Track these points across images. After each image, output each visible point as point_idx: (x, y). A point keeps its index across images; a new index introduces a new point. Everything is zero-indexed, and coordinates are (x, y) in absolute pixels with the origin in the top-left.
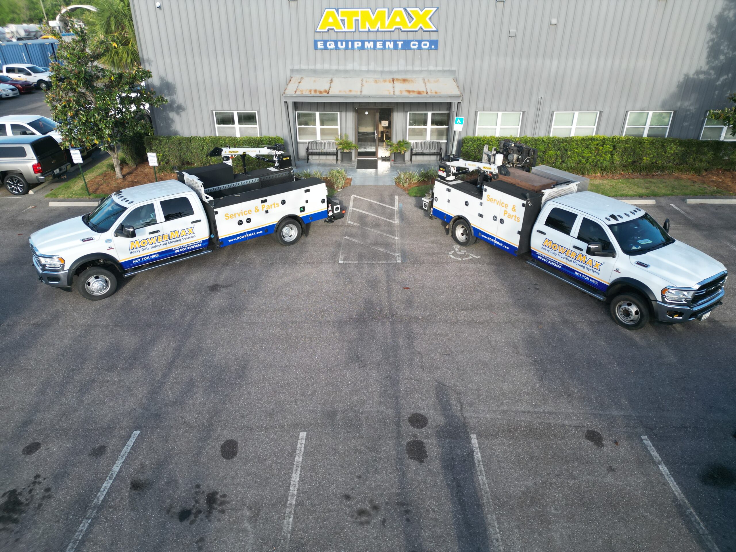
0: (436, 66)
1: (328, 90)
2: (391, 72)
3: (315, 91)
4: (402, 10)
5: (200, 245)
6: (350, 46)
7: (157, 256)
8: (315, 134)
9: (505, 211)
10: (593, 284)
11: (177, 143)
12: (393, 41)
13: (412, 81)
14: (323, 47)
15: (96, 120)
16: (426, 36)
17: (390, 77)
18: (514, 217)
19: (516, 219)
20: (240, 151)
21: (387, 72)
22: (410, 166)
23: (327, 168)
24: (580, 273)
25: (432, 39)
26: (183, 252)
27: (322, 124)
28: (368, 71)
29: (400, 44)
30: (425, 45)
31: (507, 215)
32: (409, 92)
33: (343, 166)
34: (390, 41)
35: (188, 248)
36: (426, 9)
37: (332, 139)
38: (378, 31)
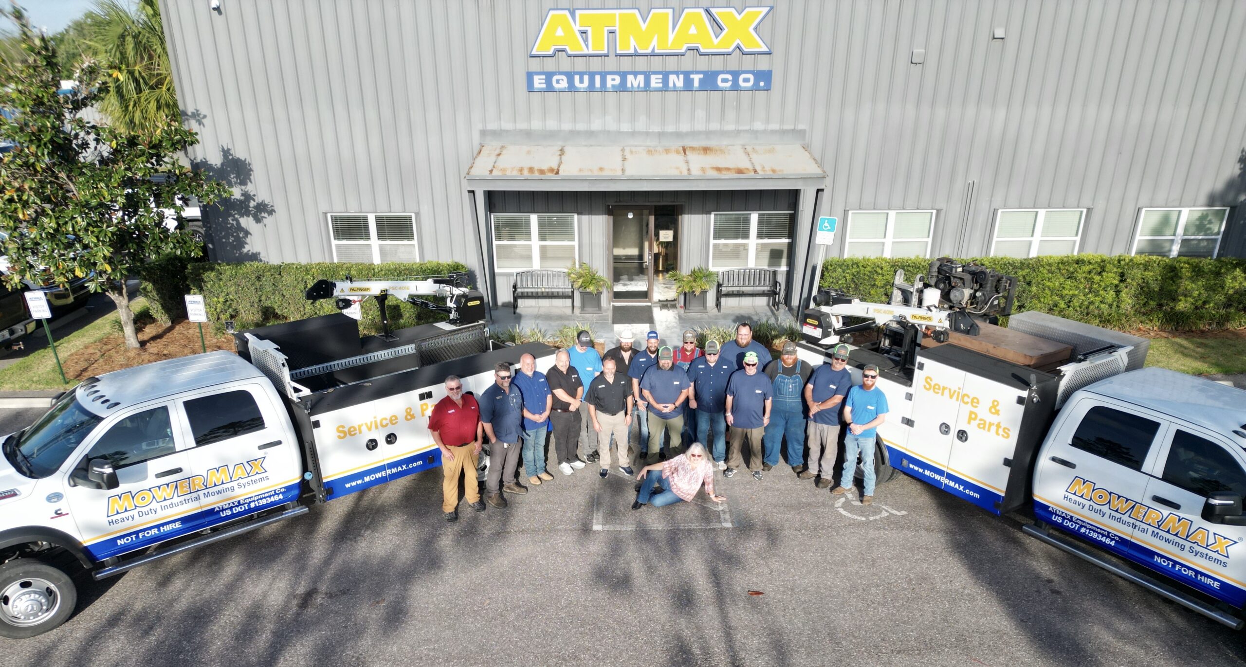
0: (768, 121)
1: (555, 167)
2: (678, 135)
3: (531, 170)
4: (702, 12)
5: (281, 497)
6: (598, 84)
7: (178, 525)
8: (529, 258)
9: (971, 413)
10: (1208, 588)
11: (253, 277)
12: (682, 73)
13: (722, 151)
14: (544, 86)
15: (77, 228)
16: (748, 63)
17: (679, 144)
18: (993, 428)
19: (1001, 431)
20: (376, 288)
21: (672, 134)
22: (717, 317)
23: (555, 324)
24: (1168, 559)
25: (759, 69)
26: (239, 514)
27: (542, 237)
28: (633, 134)
29: (696, 78)
30: (746, 81)
31: (977, 422)
32: (719, 169)
33: (584, 319)
34: (677, 73)
35: (252, 505)
36: (747, 10)
37: (562, 267)
38: (653, 55)
